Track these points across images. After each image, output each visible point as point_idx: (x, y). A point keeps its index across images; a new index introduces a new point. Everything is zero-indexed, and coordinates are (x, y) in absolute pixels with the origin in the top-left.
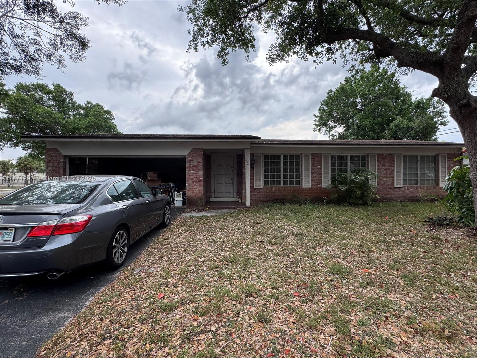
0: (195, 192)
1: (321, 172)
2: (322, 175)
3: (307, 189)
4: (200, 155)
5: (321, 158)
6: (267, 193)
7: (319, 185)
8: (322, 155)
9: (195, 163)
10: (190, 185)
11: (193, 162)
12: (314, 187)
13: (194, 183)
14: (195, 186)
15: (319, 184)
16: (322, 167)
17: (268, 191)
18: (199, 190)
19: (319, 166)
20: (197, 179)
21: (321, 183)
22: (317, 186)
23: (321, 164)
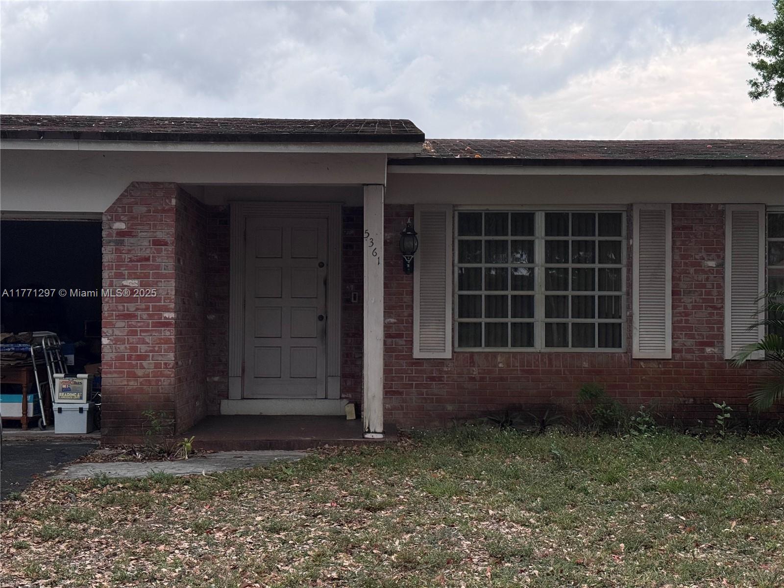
0: (140, 372)
1: (721, 287)
2: (723, 300)
3: (654, 365)
4: (164, 211)
5: (721, 226)
6: (473, 379)
7: (708, 350)
8: (722, 213)
9: (142, 245)
10: (117, 341)
11: (132, 240)
12: (689, 356)
13: (133, 333)
14: (143, 348)
15: (711, 344)
16: (722, 265)
17: (475, 371)
18: (157, 366)
19: (712, 264)
20: (151, 316)
21: (721, 337)
22: (703, 351)
23: (718, 251)
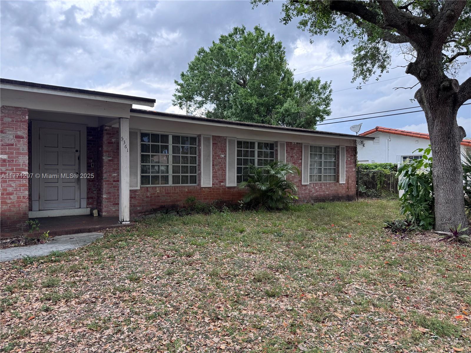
1: (225, 163)
2: (226, 168)
3: (207, 189)
5: (226, 143)
6: (147, 197)
7: (222, 184)
8: (226, 139)
9: (9, 137)
12: (217, 186)
15: (222, 182)
16: (225, 156)
17: (149, 194)
19: (223, 156)
21: (225, 179)
22: (220, 184)
23: (224, 151)
